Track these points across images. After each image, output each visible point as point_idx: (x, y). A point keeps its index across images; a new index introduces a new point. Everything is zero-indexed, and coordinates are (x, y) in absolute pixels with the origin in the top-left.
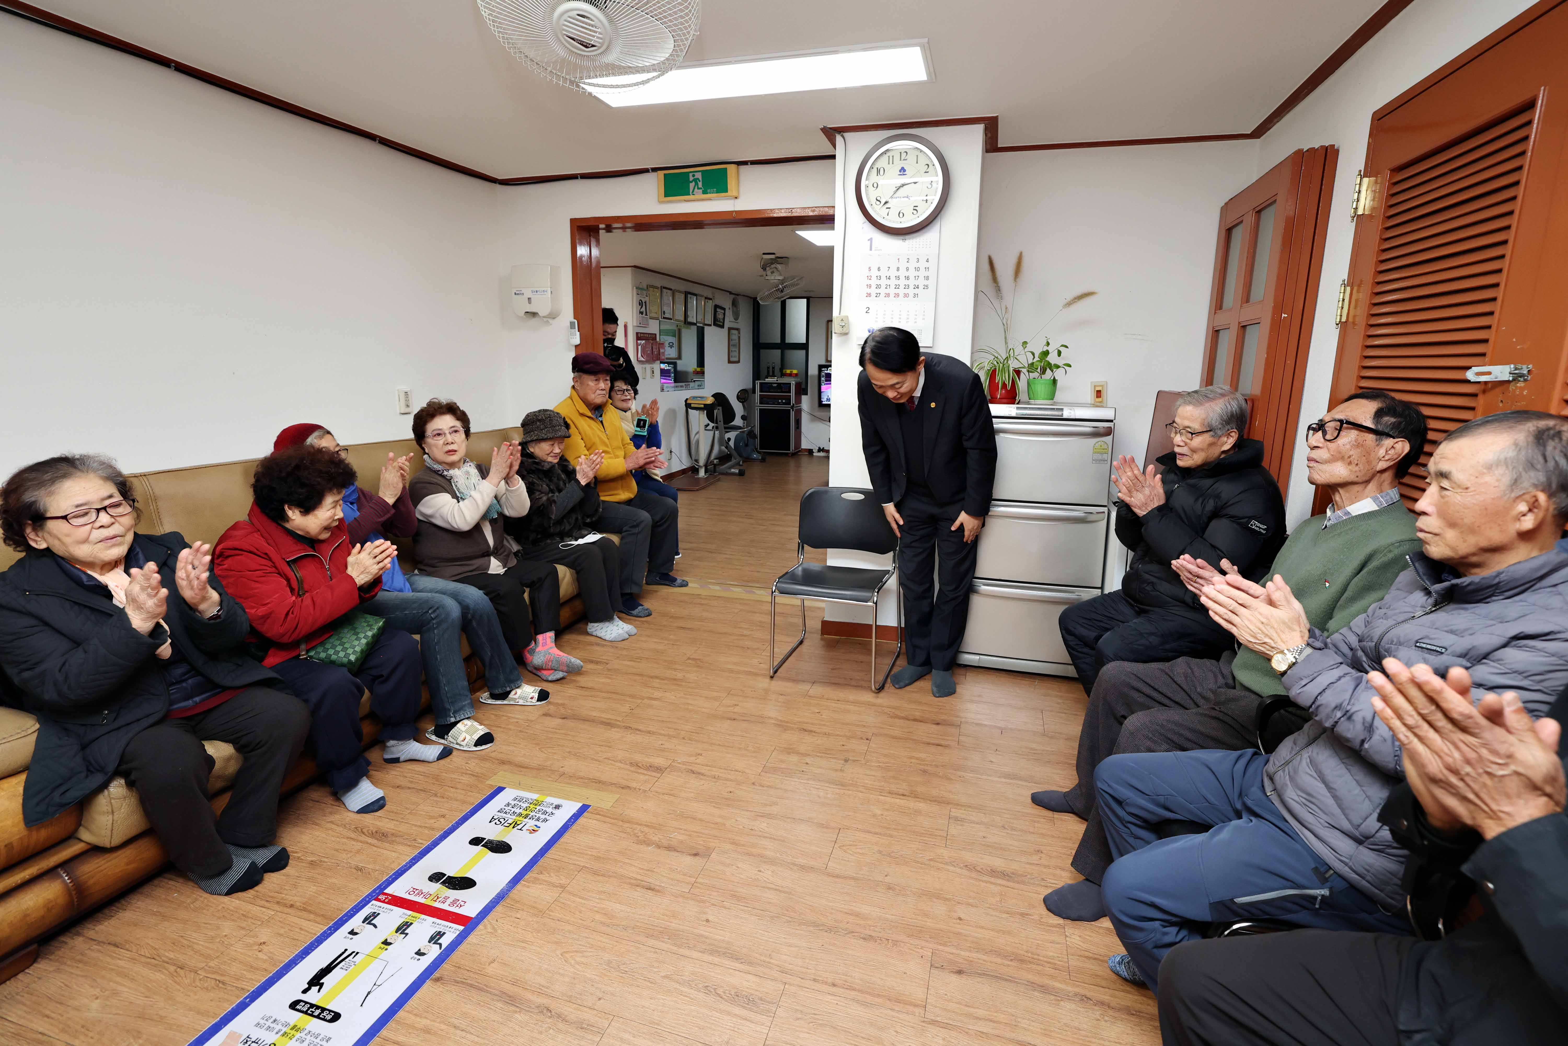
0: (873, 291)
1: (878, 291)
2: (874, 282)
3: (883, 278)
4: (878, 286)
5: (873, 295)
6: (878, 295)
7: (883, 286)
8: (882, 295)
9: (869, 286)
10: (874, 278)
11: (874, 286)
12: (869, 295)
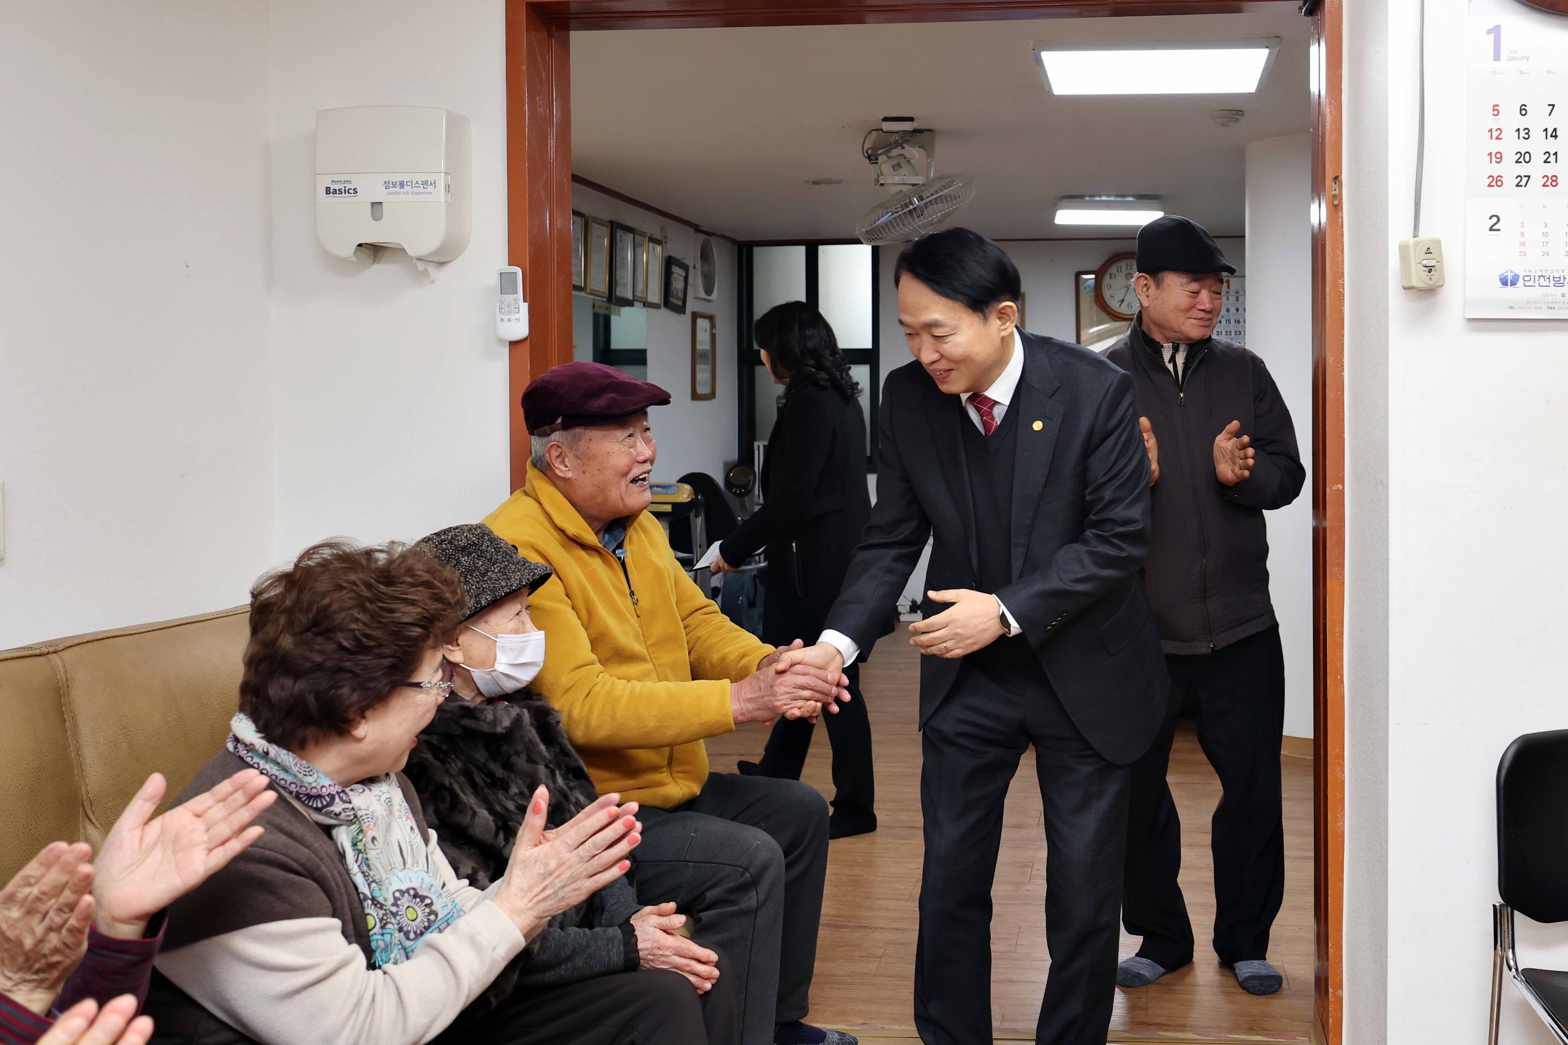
0: (1509, 170)
1: (1523, 169)
2: (1510, 145)
3: (1537, 134)
4: (1523, 158)
5: (1510, 181)
6: (1523, 181)
7: (1538, 157)
8: (1537, 181)
9: (1498, 157)
10: (1509, 135)
11: (1510, 158)
12: (1496, 181)
